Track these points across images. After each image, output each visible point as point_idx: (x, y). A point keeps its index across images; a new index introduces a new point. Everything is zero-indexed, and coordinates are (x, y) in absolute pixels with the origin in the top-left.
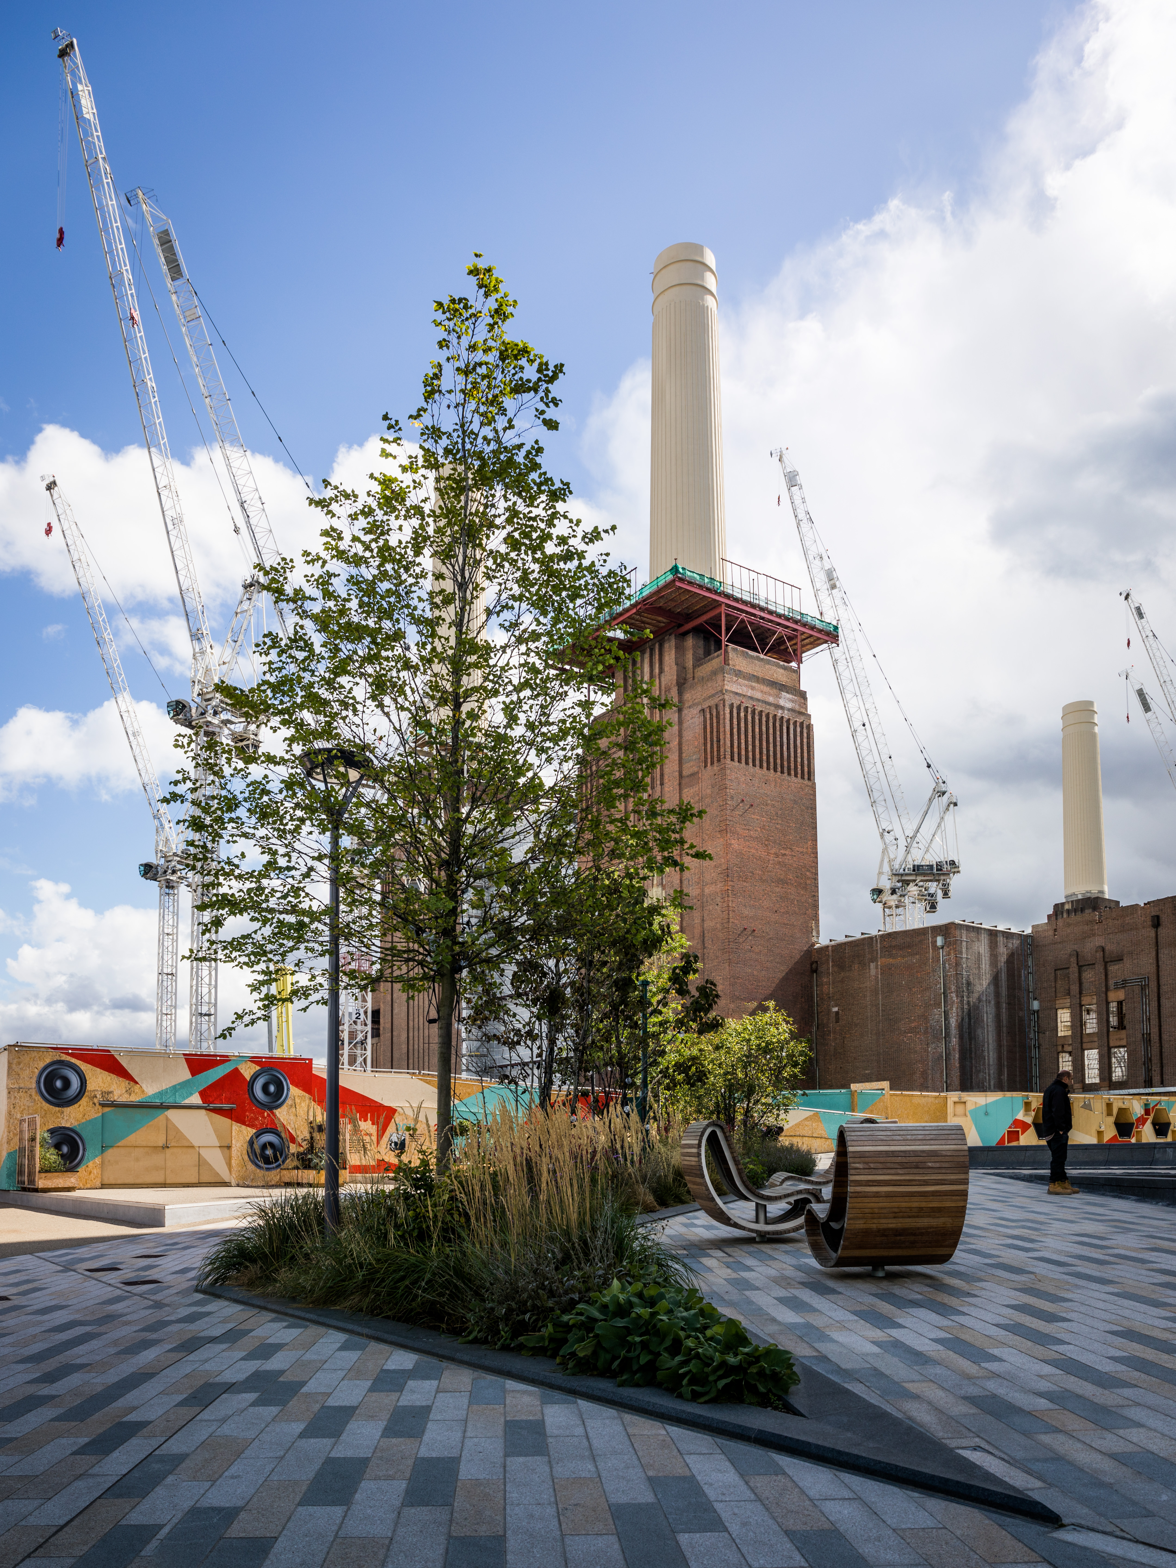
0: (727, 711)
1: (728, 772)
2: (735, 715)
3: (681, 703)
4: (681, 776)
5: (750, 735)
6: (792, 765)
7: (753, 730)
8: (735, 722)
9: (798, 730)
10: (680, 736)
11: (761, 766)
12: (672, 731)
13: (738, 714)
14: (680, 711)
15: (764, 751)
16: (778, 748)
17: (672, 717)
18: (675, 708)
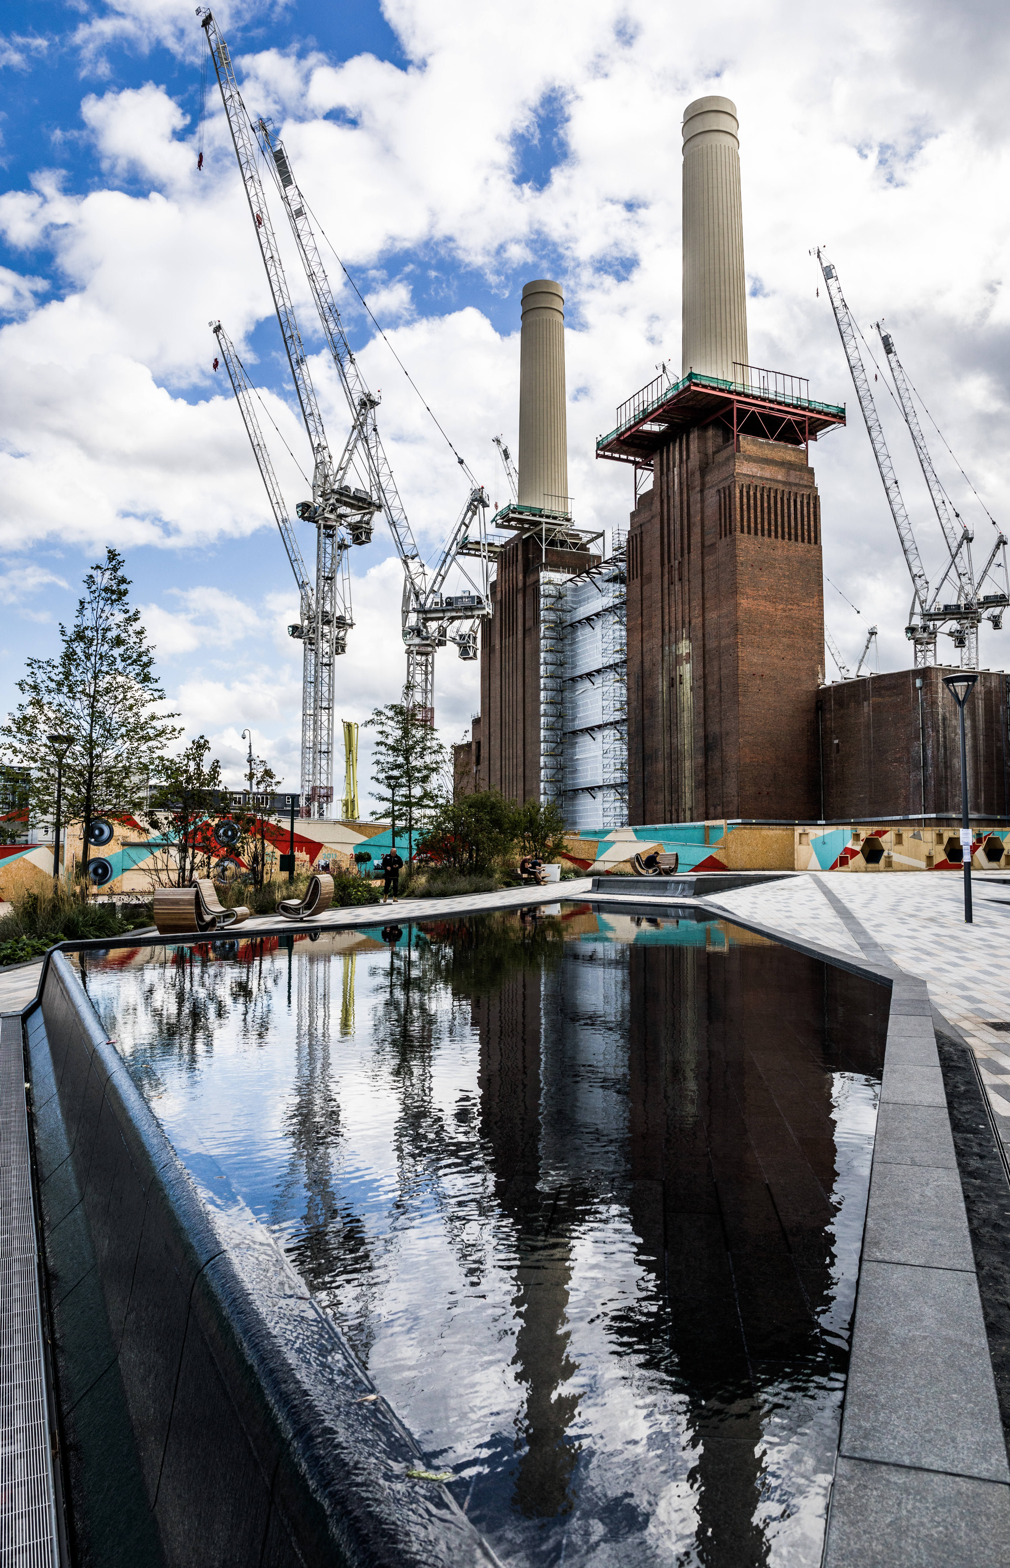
0: (738, 491)
1: (738, 542)
2: (745, 494)
3: (703, 484)
4: (703, 546)
5: (759, 510)
6: (799, 532)
7: (762, 505)
8: (745, 500)
9: (805, 501)
10: (702, 512)
11: (770, 536)
12: (696, 508)
13: (748, 493)
14: (702, 491)
15: (773, 522)
16: (786, 519)
17: (696, 497)
18: (698, 489)
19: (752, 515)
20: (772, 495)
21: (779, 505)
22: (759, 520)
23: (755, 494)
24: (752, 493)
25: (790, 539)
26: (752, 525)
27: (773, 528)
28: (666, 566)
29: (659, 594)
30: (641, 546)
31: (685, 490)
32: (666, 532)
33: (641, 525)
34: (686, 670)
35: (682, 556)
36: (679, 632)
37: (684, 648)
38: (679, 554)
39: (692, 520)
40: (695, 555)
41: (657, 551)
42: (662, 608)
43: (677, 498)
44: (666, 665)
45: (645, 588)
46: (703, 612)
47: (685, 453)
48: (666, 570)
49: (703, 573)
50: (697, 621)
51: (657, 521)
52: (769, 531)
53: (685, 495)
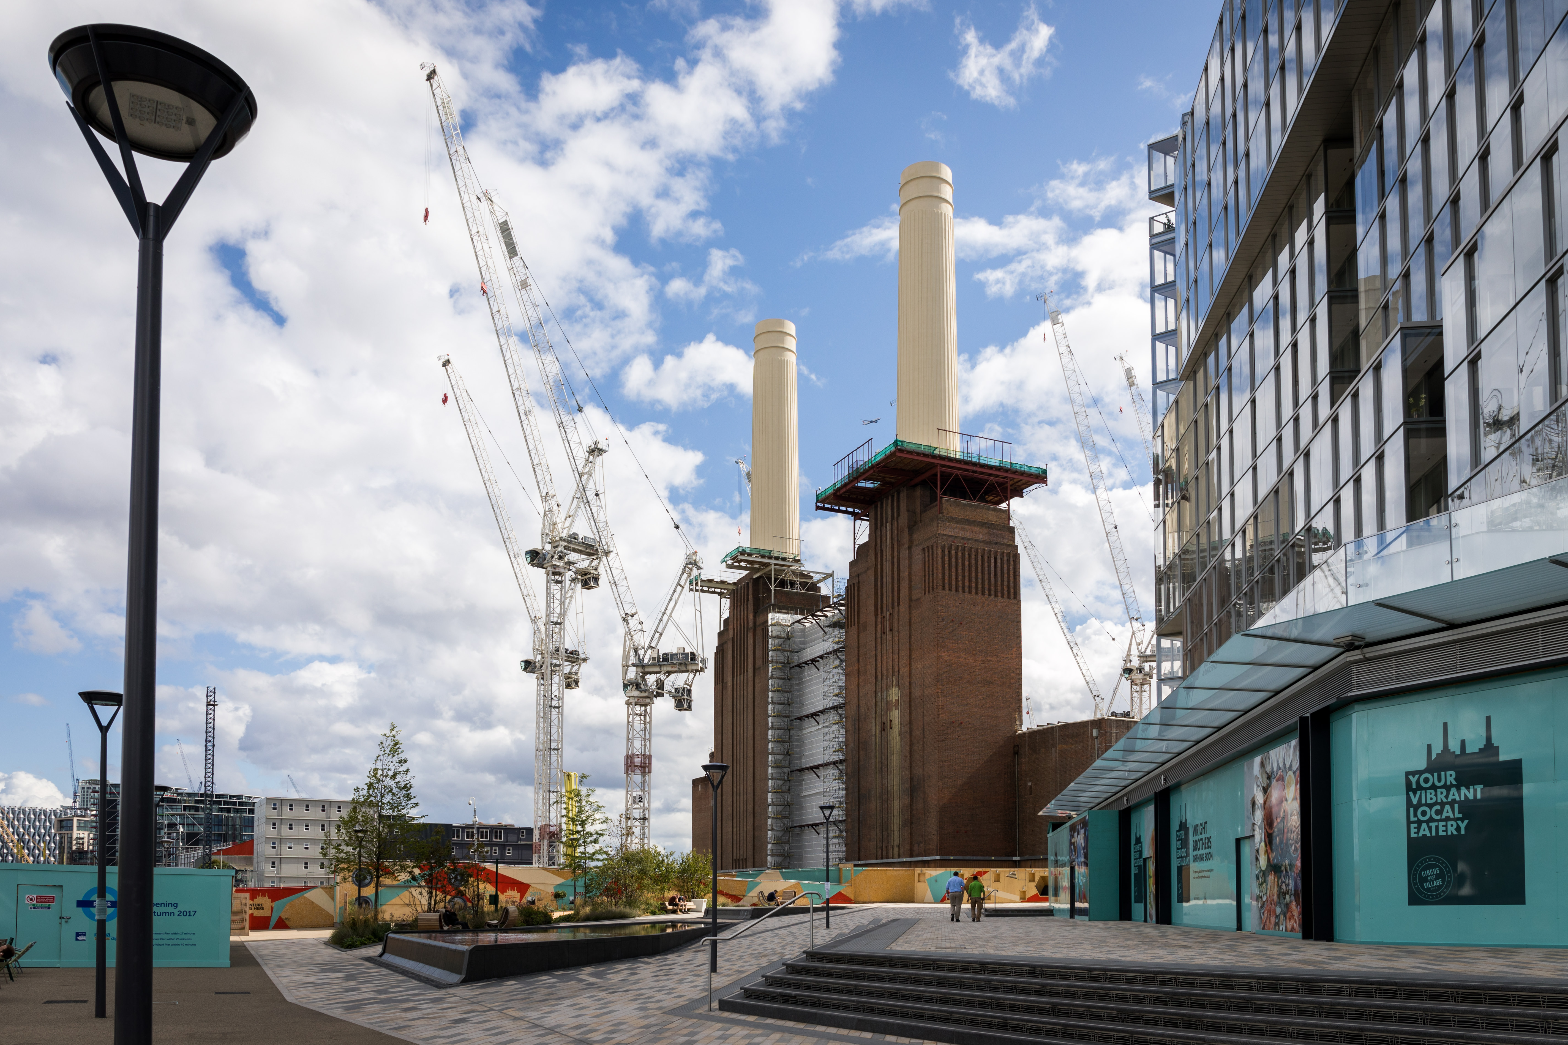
0: (940, 551)
1: (940, 599)
2: (946, 553)
3: (911, 541)
4: (910, 599)
5: (960, 568)
6: (999, 588)
7: (963, 564)
8: (947, 559)
9: (1005, 559)
10: (910, 567)
11: (970, 592)
12: (904, 563)
13: (949, 552)
14: (910, 548)
15: (973, 580)
16: (986, 576)
17: (904, 553)
18: (906, 546)
19: (953, 573)
20: (973, 554)
21: (980, 563)
22: (960, 578)
23: (956, 553)
24: (953, 552)
25: (990, 595)
26: (954, 583)
27: (973, 585)
28: (879, 616)
29: (873, 642)
30: (858, 595)
31: (896, 546)
32: (879, 583)
33: (858, 575)
34: (895, 715)
35: (893, 608)
36: (890, 680)
37: (894, 695)
38: (890, 605)
39: (901, 575)
40: (904, 608)
41: (871, 602)
42: (876, 656)
43: (889, 553)
44: (878, 710)
45: (861, 635)
46: (910, 663)
47: (895, 510)
48: (879, 620)
49: (910, 625)
50: (905, 671)
51: (871, 573)
52: (970, 587)
53: (896, 550)
